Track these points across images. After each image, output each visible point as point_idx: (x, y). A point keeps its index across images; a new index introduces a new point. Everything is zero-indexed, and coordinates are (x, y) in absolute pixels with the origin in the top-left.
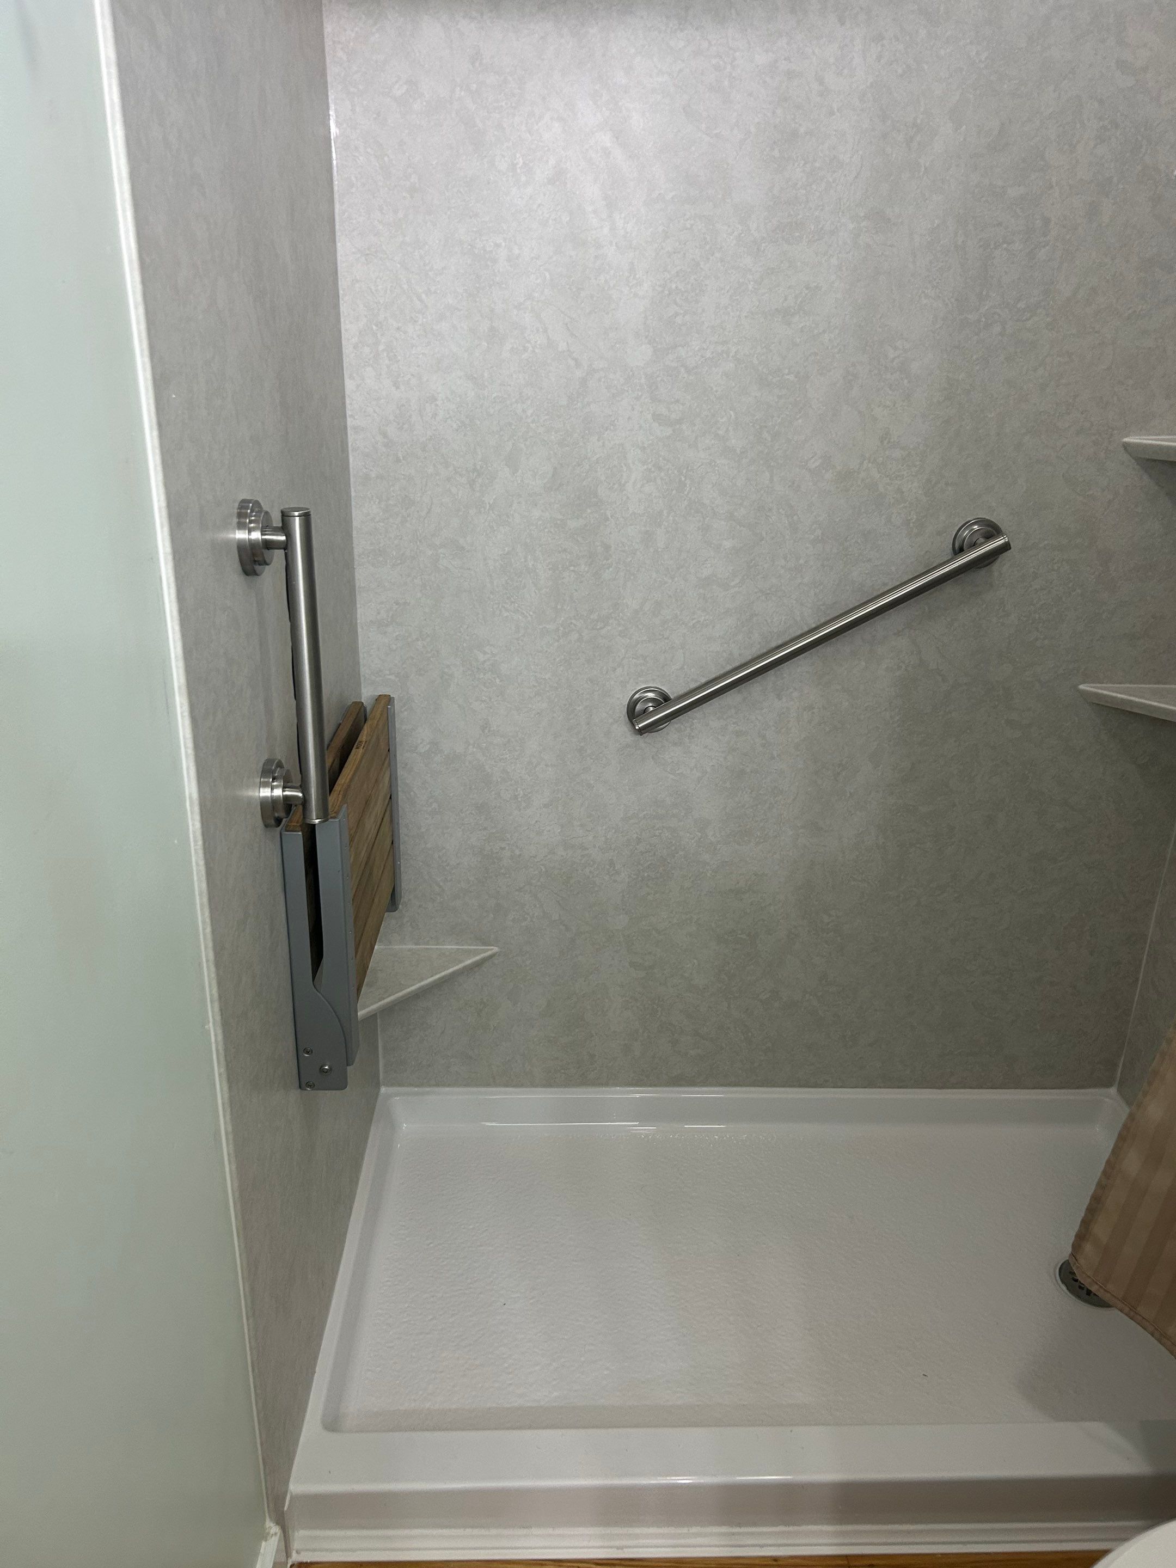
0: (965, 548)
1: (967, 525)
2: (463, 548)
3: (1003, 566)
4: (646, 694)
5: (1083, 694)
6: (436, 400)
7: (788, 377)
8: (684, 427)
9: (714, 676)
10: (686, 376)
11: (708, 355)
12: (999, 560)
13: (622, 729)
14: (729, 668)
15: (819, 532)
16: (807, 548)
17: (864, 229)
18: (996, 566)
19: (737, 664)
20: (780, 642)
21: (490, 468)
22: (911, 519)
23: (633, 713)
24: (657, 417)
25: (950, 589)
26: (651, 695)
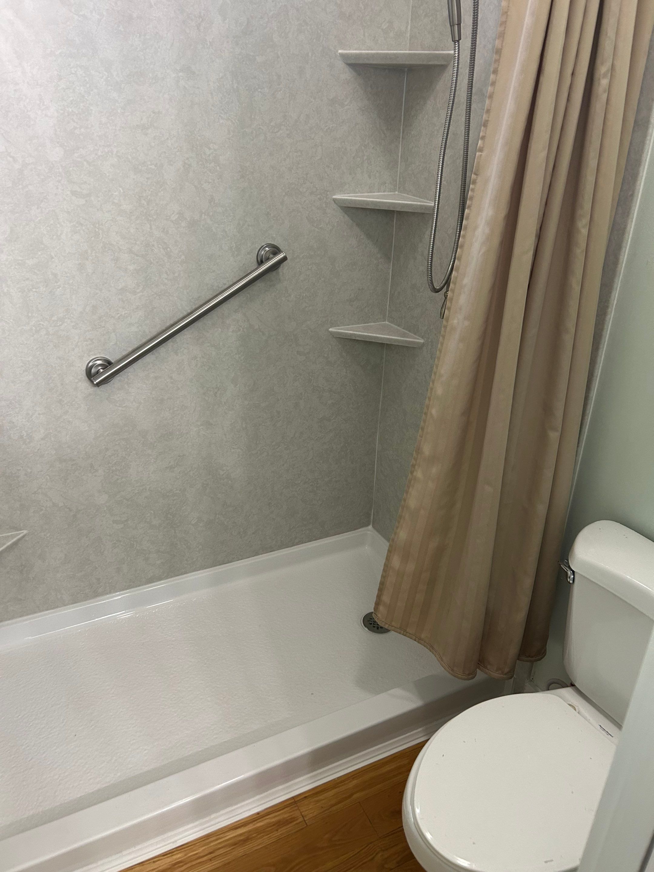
0: (263, 260)
1: (262, 248)
3: (284, 269)
4: (96, 362)
5: (331, 333)
9: (136, 346)
11: (100, 153)
12: (282, 266)
13: (84, 385)
14: (144, 340)
15: (183, 257)
16: (178, 267)
17: (181, 78)
18: (280, 270)
19: (149, 337)
20: (172, 322)
22: (233, 246)
23: (90, 374)
24: (74, 193)
25: (259, 284)
26: (99, 362)
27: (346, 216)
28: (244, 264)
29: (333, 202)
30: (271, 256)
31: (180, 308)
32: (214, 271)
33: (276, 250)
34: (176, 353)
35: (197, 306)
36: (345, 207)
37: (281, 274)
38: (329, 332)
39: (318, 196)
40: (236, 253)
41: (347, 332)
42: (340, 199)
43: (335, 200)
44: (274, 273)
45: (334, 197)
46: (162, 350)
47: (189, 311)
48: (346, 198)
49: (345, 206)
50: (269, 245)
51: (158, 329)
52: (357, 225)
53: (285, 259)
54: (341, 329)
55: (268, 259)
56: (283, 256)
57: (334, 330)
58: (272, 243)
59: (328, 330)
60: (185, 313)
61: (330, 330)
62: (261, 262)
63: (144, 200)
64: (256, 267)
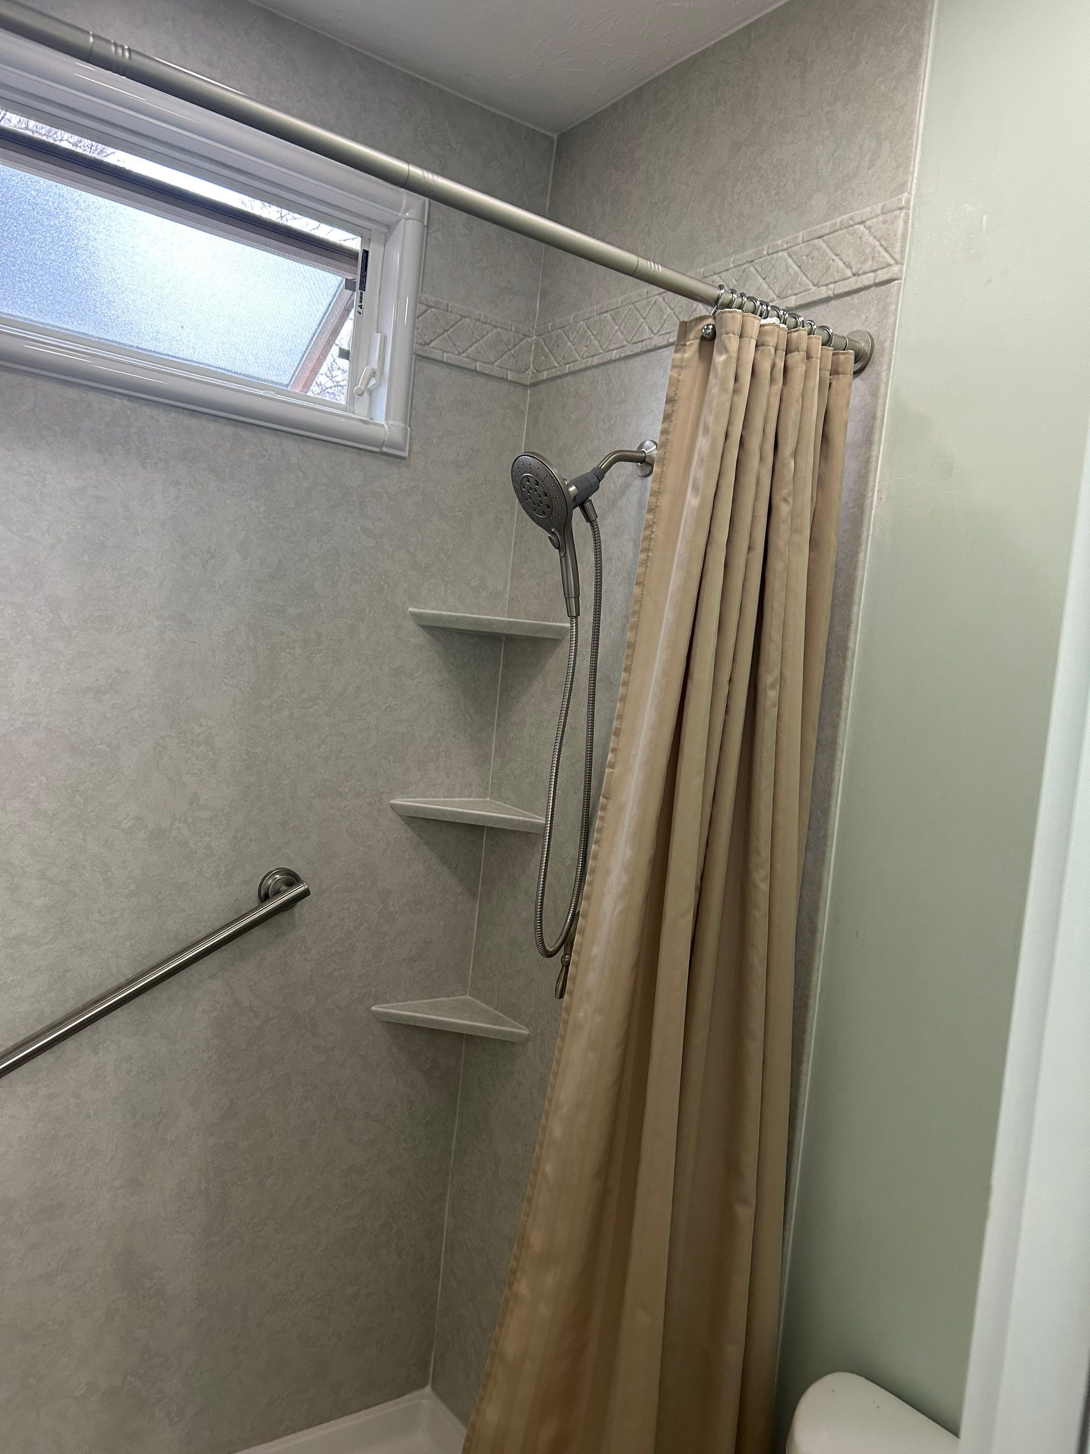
0: (268, 897)
1: (269, 875)
3: (303, 910)
5: (376, 1015)
11: (18, 725)
12: (299, 903)
15: (133, 887)
16: (122, 902)
17: (169, 627)
18: (297, 908)
22: (221, 871)
25: (260, 932)
27: (409, 830)
28: (236, 900)
29: (390, 809)
30: (284, 888)
31: (114, 971)
32: (183, 910)
33: (292, 879)
34: (95, 1052)
35: (145, 968)
36: (409, 817)
37: (297, 915)
38: (372, 1012)
39: (368, 800)
40: (224, 881)
41: (401, 1012)
42: (402, 806)
43: (393, 807)
44: (286, 914)
45: (392, 801)
46: (69, 1044)
47: (130, 976)
48: (411, 804)
49: (409, 815)
50: (281, 871)
51: (69, 1007)
52: (426, 843)
53: (306, 893)
54: (393, 1008)
55: (278, 893)
56: (303, 888)
57: (380, 1009)
58: (287, 867)
59: (368, 1009)
60: (122, 980)
61: (374, 1008)
62: (265, 897)
63: (80, 795)
64: (256, 905)
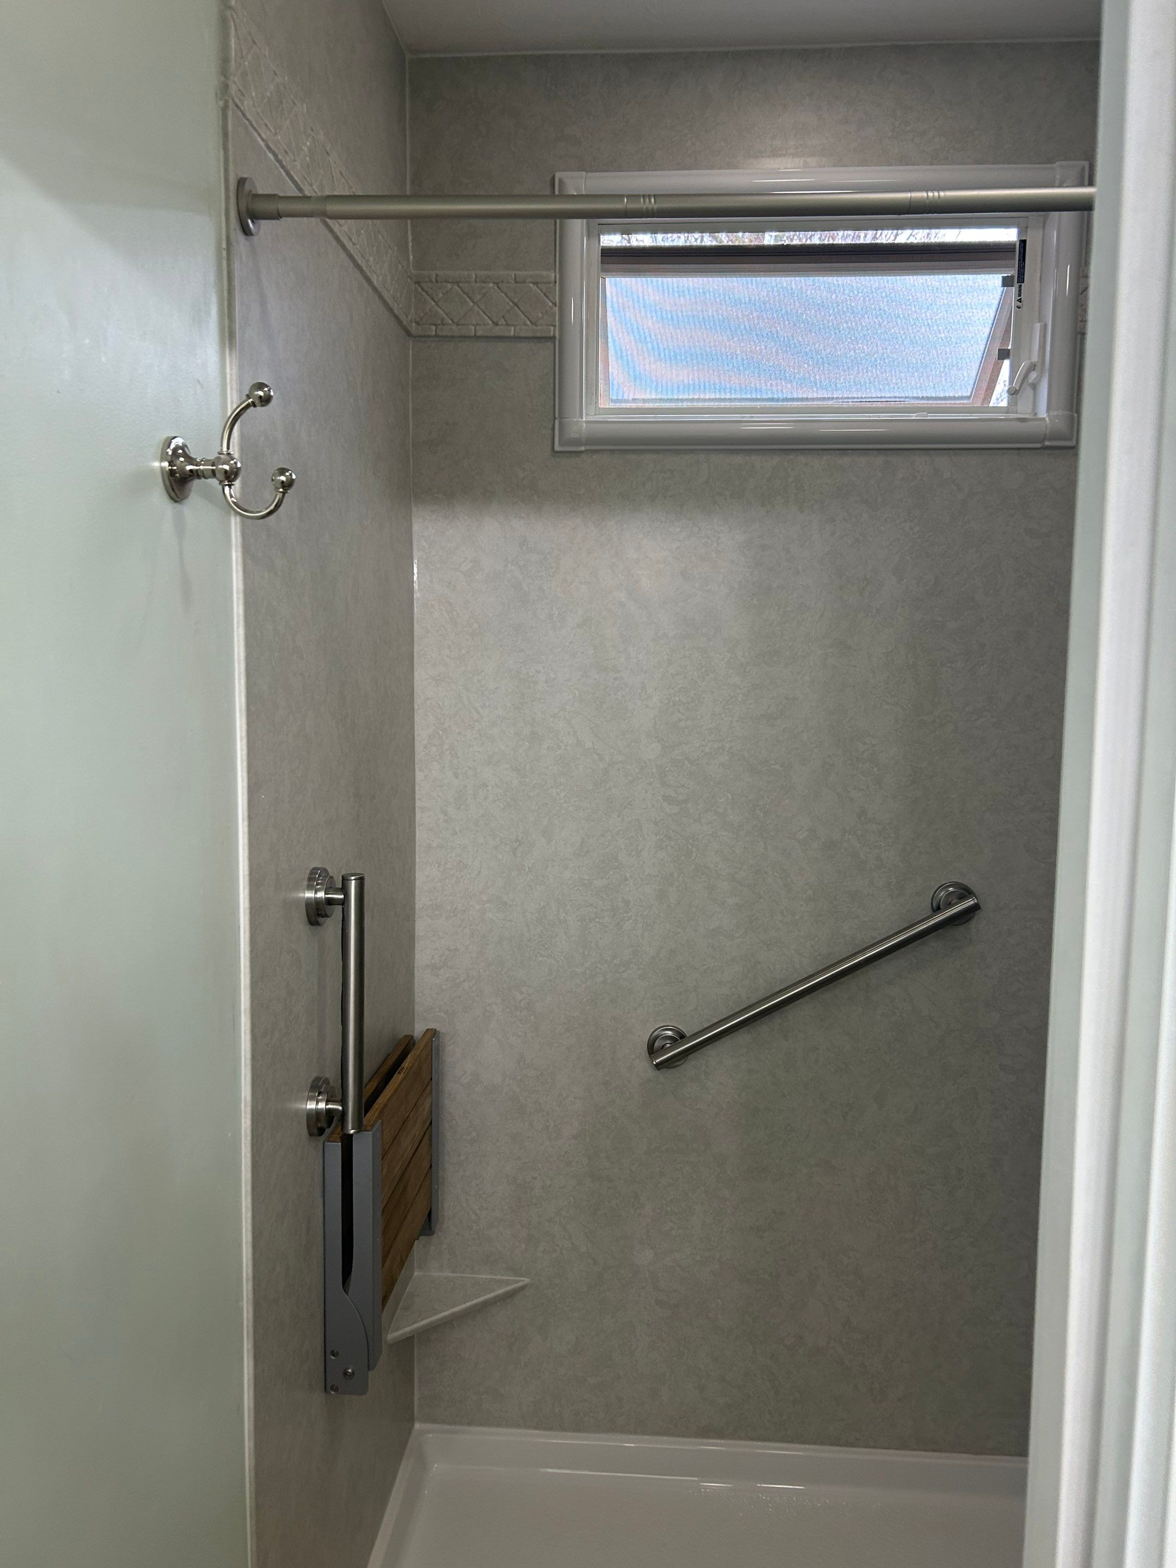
0: (941, 907)
1: (942, 887)
2: (506, 903)
3: (978, 924)
4: (663, 1033)
6: (487, 786)
7: (773, 767)
8: (689, 805)
10: (689, 766)
11: (707, 750)
12: (976, 918)
13: (643, 1066)
15: (810, 892)
17: (830, 654)
18: (973, 924)
21: (529, 839)
22: (891, 882)
23: (652, 1050)
24: (666, 798)
26: (669, 1033)
28: (908, 911)
30: (956, 900)
31: (797, 966)
32: (858, 917)
33: (965, 892)
34: (786, 1037)
37: (973, 929)
40: (896, 892)
44: (961, 928)
46: (763, 1028)
47: (811, 971)
50: (954, 884)
53: (977, 908)
55: (949, 905)
56: (975, 902)
58: (960, 881)
62: (937, 909)
